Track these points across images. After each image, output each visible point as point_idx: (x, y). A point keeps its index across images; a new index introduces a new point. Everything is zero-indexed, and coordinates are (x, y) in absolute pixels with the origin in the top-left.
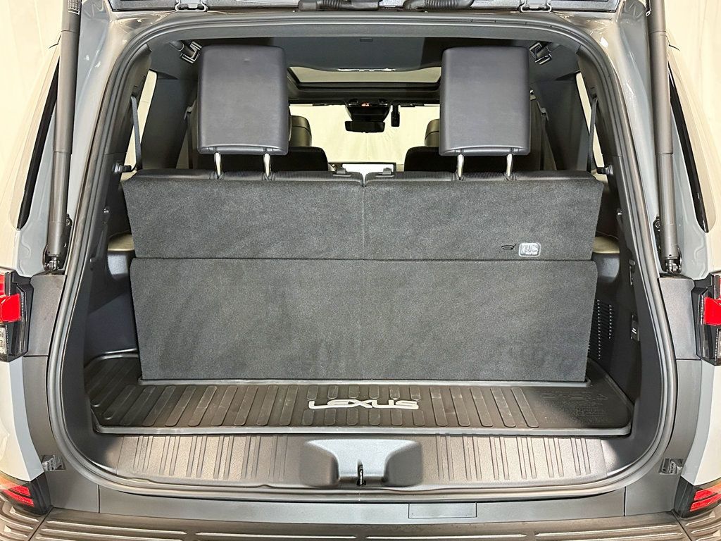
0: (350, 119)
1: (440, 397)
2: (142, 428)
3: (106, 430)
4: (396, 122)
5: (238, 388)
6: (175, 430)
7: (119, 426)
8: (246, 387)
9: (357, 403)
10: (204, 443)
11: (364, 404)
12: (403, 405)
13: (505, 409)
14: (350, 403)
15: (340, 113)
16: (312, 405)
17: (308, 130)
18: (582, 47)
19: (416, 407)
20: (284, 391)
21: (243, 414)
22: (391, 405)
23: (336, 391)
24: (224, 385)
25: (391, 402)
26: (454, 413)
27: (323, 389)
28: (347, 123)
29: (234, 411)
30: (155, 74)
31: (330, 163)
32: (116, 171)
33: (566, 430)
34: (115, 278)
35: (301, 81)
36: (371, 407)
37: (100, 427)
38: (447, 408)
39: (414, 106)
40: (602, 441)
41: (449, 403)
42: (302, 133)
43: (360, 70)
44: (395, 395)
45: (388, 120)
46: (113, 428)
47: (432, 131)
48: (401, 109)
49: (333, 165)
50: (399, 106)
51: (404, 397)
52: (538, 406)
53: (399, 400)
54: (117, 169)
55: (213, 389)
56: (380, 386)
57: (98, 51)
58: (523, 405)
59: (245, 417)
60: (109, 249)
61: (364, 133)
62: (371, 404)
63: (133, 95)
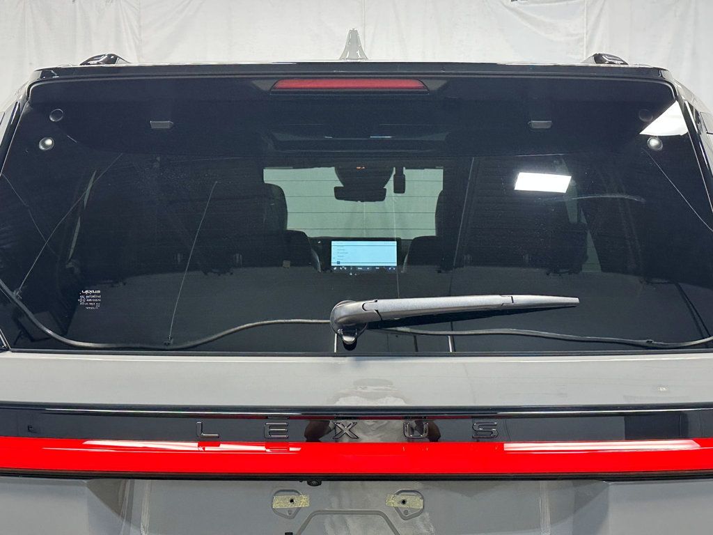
0: (340, 185)
4: (400, 188)
15: (328, 177)
28: (336, 189)
45: (390, 186)
48: (406, 172)
50: (404, 168)
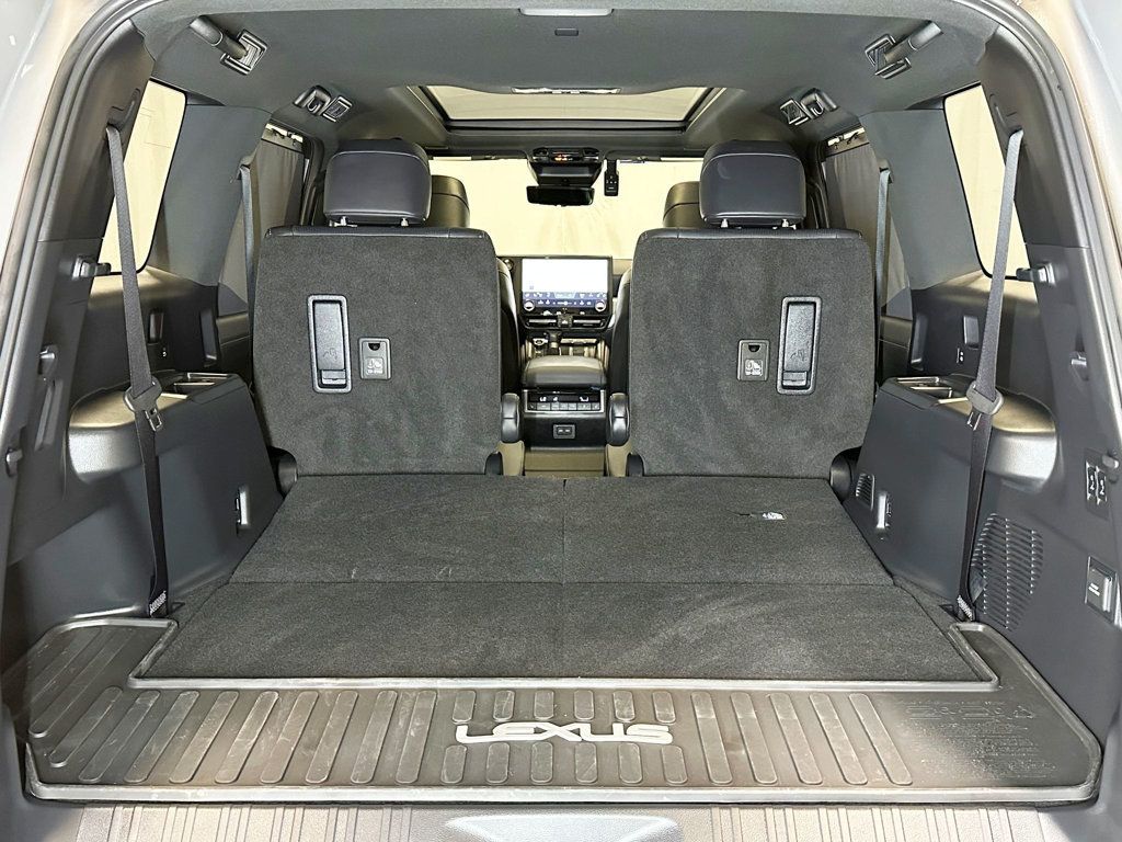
0: (534, 183)
1: (714, 716)
2: (122, 789)
3: (48, 792)
4: (612, 189)
5: (319, 695)
6: (188, 794)
7: (78, 783)
8: (336, 692)
9: (552, 730)
10: (244, 821)
11: (564, 732)
12: (644, 734)
13: (842, 743)
14: (538, 731)
15: (520, 173)
16: (461, 734)
17: (463, 201)
18: (1002, 31)
19: (667, 739)
20: (407, 703)
21: (324, 755)
22: (618, 734)
23: (508, 702)
24: (292, 690)
25: (618, 728)
26: (743, 752)
27: (485, 698)
28: (530, 190)
29: (308, 747)
30: (182, 96)
31: (500, 258)
32: (76, 274)
33: (968, 791)
34: (83, 479)
35: (452, 117)
36: (578, 739)
37: (38, 785)
38: (728, 740)
39: (644, 161)
40: (1041, 815)
41: (730, 728)
42: (453, 205)
43: (554, 91)
44: (625, 712)
45: (599, 186)
46: (63, 789)
47: (677, 202)
48: (621, 167)
49: (507, 261)
50: (618, 161)
51: (642, 719)
52: (906, 734)
53: (634, 722)
54: (79, 270)
55: (270, 698)
56: (594, 691)
57: (35, 34)
58: (875, 735)
59: (329, 764)
60: (71, 425)
61: (559, 206)
62: (577, 732)
63: (110, 125)
